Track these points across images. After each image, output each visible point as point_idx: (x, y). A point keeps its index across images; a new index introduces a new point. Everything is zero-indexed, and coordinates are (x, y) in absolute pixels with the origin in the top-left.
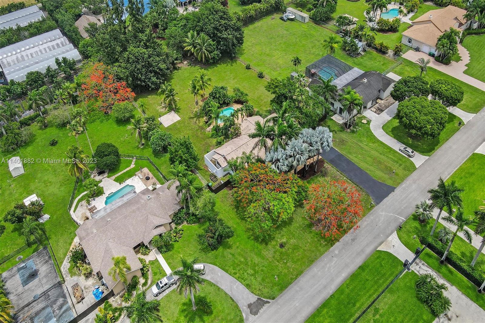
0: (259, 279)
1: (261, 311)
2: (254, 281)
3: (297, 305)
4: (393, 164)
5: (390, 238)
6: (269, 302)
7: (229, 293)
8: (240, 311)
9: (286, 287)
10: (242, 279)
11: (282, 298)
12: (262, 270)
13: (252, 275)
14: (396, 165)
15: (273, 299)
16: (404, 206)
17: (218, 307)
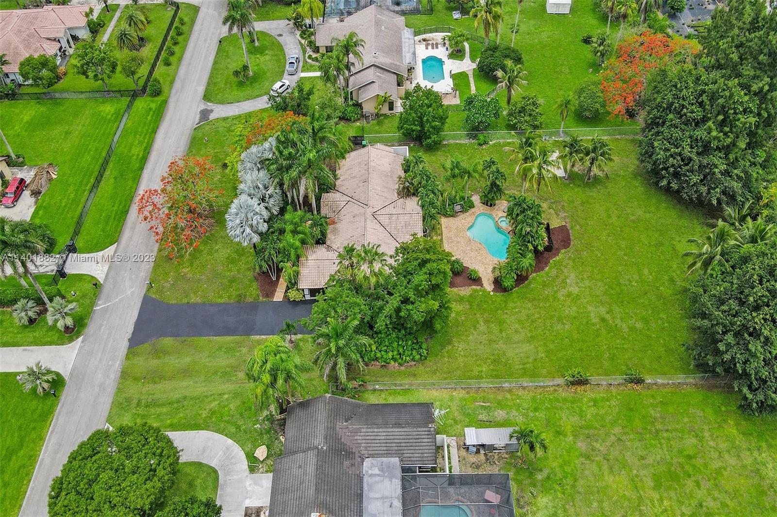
0: (221, 130)
1: (198, 116)
2: (225, 125)
3: (170, 141)
4: (154, 394)
5: (106, 268)
6: (197, 124)
7: (236, 104)
8: (217, 103)
9: (191, 143)
10: (236, 118)
11: (188, 135)
12: (225, 136)
13: (230, 127)
14: (146, 397)
15: (195, 129)
16: (103, 327)
17: (237, 93)
